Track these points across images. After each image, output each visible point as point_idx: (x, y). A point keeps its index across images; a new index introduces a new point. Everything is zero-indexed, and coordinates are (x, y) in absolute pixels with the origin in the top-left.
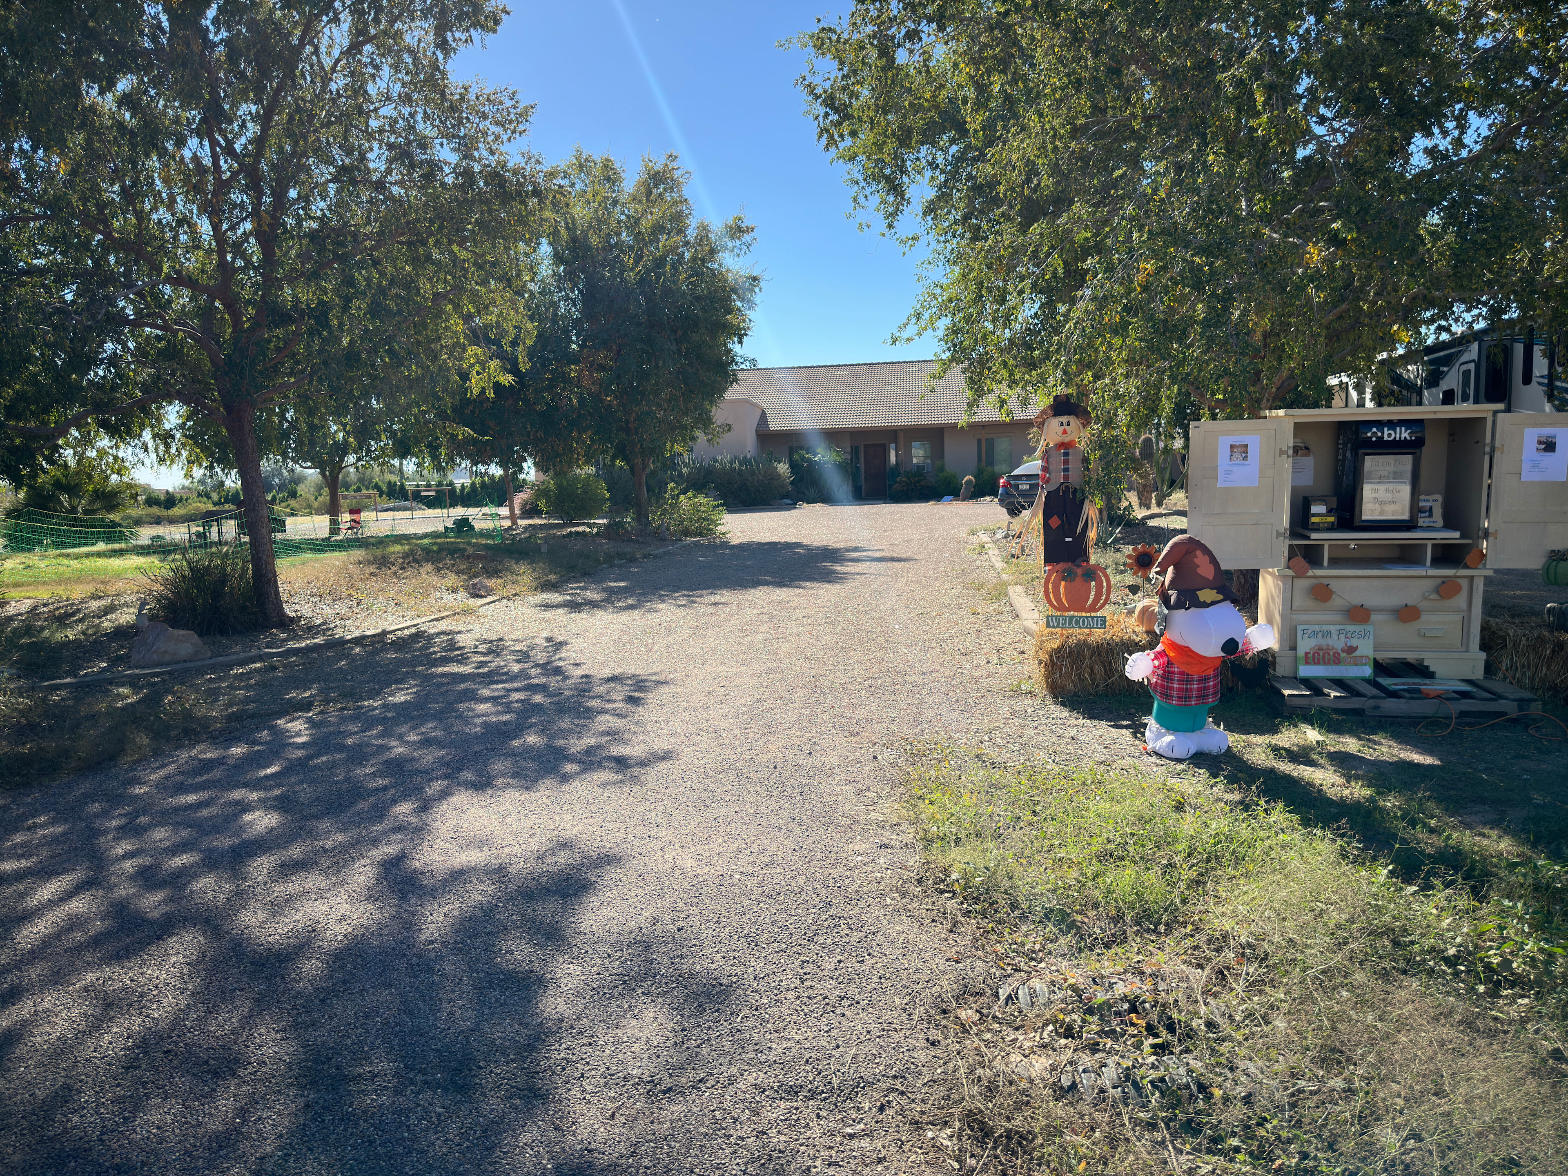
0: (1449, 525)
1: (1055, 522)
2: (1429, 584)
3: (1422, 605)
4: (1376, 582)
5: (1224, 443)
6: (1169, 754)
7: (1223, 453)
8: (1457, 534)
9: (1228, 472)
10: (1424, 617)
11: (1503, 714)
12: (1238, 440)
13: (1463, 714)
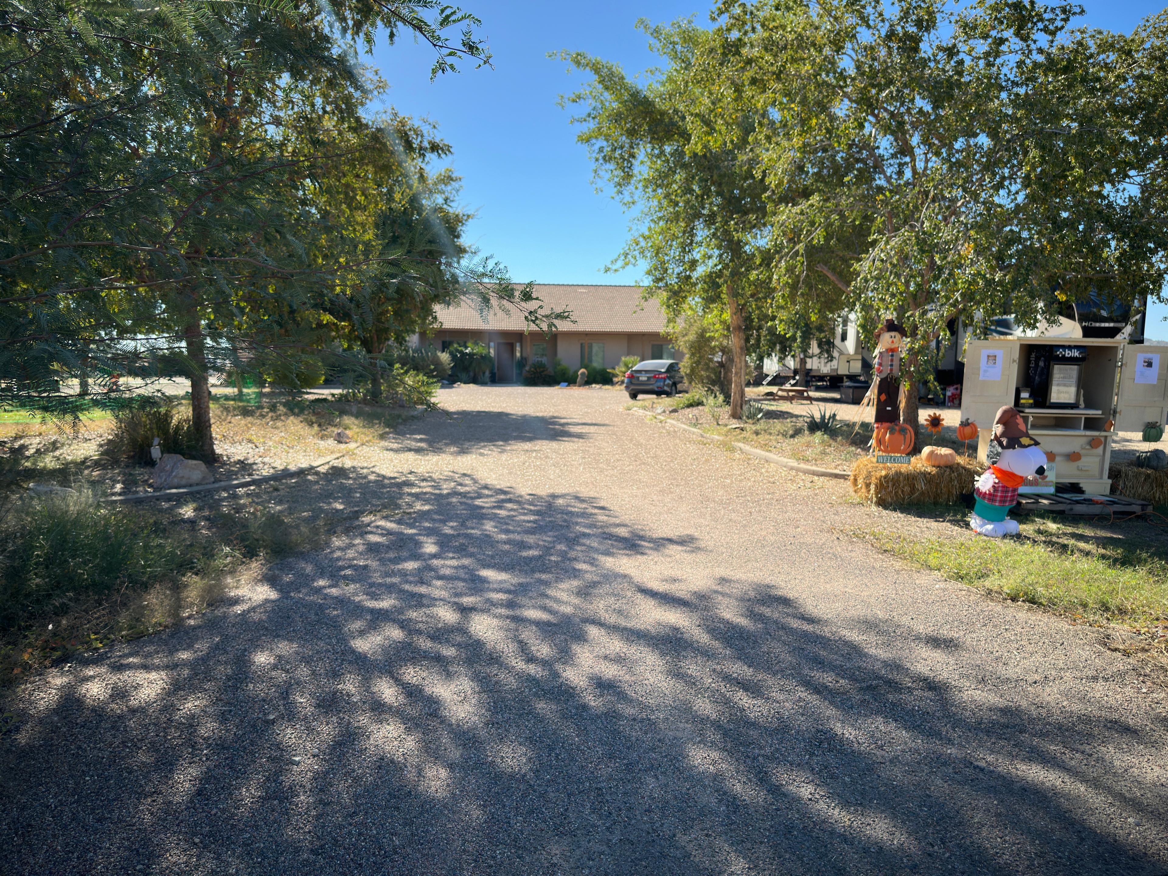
0: (1088, 406)
1: (883, 397)
2: (1084, 440)
3: (1082, 452)
4: (1057, 438)
5: (984, 353)
6: (994, 534)
7: (984, 359)
8: (1100, 412)
9: (985, 371)
10: (1083, 459)
11: (1134, 513)
12: (991, 352)
13: (1115, 513)
